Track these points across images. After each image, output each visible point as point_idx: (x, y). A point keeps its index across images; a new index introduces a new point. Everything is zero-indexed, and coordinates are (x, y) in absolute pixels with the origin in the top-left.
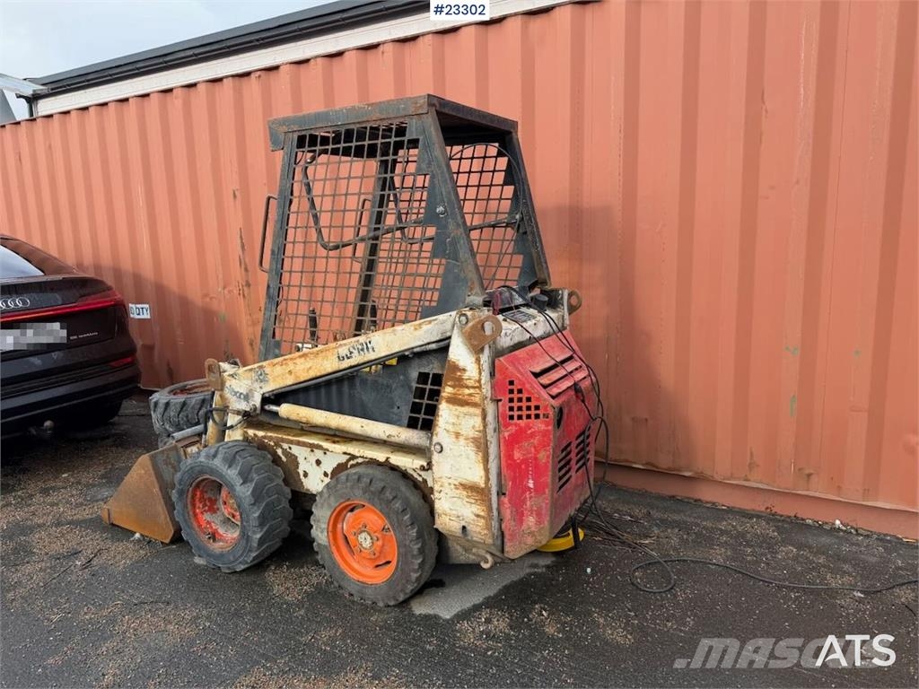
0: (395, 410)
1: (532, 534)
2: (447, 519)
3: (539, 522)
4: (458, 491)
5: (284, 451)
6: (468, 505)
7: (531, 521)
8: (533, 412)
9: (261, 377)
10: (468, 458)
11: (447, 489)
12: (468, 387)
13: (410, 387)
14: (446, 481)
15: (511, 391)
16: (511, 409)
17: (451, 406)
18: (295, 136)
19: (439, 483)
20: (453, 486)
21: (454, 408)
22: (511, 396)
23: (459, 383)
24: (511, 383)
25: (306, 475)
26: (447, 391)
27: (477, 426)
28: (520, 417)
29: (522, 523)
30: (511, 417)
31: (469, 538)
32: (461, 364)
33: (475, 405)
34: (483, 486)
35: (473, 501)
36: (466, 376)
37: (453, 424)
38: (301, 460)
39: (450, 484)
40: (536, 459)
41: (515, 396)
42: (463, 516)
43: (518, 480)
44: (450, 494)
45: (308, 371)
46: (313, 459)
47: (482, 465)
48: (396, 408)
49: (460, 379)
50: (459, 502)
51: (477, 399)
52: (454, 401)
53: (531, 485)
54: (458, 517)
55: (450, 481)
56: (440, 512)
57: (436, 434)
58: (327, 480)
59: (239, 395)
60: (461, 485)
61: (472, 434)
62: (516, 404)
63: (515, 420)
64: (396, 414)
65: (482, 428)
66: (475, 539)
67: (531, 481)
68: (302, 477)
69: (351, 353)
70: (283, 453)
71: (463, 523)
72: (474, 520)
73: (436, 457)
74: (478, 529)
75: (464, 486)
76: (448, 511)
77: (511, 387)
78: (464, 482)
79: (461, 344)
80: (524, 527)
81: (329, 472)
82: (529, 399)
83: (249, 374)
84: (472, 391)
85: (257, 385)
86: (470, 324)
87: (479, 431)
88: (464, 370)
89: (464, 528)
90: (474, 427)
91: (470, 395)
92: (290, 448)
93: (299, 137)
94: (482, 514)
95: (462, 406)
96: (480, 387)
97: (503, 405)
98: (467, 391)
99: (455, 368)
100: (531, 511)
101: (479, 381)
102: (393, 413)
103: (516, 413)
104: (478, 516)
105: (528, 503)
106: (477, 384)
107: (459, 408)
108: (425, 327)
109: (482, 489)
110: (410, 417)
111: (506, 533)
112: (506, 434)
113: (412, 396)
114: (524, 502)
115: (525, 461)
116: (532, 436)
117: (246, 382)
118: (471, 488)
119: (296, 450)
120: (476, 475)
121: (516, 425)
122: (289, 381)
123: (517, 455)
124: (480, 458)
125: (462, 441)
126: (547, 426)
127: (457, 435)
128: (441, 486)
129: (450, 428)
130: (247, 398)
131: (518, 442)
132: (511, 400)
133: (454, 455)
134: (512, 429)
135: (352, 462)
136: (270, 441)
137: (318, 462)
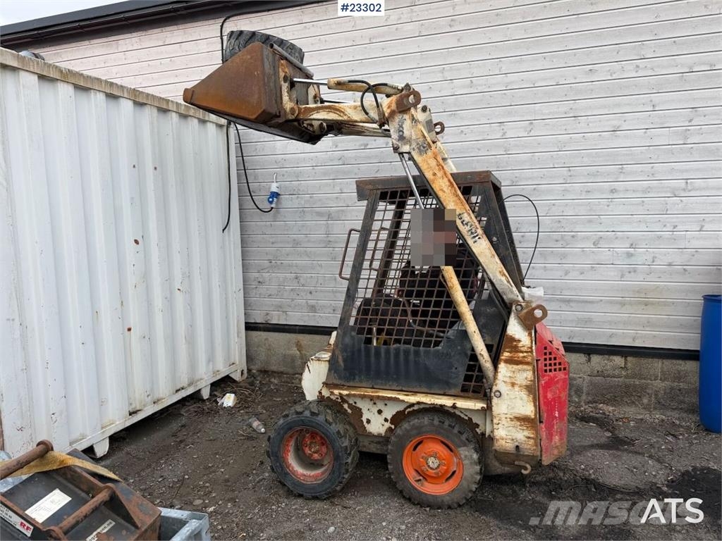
0: (454, 370)
1: (557, 447)
2: (503, 442)
3: (561, 439)
4: (513, 422)
5: (350, 406)
6: (521, 431)
7: (557, 438)
8: (558, 367)
10: (521, 399)
11: (504, 421)
12: (522, 352)
13: (466, 354)
14: (503, 417)
15: (545, 354)
16: (546, 365)
17: (508, 365)
18: (379, 192)
19: (498, 419)
20: (509, 420)
21: (510, 366)
22: (545, 357)
23: (515, 349)
24: (545, 348)
25: (368, 421)
26: (506, 355)
27: (529, 377)
28: (550, 370)
29: (551, 442)
30: (546, 371)
31: (522, 453)
32: (517, 337)
33: (527, 363)
34: (533, 417)
35: (525, 428)
36: (520, 345)
37: (510, 377)
38: (364, 411)
39: (506, 418)
40: (559, 397)
41: (548, 357)
42: (516, 439)
43: (551, 412)
44: (506, 425)
46: (375, 410)
47: (532, 404)
48: (454, 368)
49: (516, 347)
50: (514, 430)
51: (529, 359)
52: (510, 361)
53: (557, 415)
54: (513, 440)
55: (506, 416)
56: (497, 437)
57: (496, 385)
58: (388, 425)
60: (515, 417)
61: (524, 383)
62: (548, 362)
63: (548, 373)
64: (454, 373)
65: (532, 379)
66: (526, 453)
67: (557, 412)
68: (365, 423)
70: (349, 407)
71: (517, 444)
72: (525, 441)
73: (495, 401)
74: (529, 447)
75: (518, 419)
76: (505, 436)
77: (545, 351)
78: (518, 416)
79: (517, 324)
80: (553, 443)
81: (389, 418)
82: (555, 359)
84: (525, 354)
86: (525, 311)
87: (531, 381)
88: (519, 341)
89: (517, 447)
90: (526, 379)
91: (524, 357)
92: (355, 403)
93: (382, 193)
94: (532, 436)
95: (517, 364)
96: (531, 352)
97: (541, 363)
98: (521, 355)
99: (512, 339)
100: (557, 432)
101: (531, 348)
102: (452, 372)
103: (548, 368)
104: (529, 438)
105: (555, 427)
106: (530, 350)
107: (515, 367)
109: (532, 419)
110: (466, 375)
111: (544, 448)
112: (543, 382)
113: (467, 360)
114: (553, 426)
115: (554, 399)
116: (557, 382)
118: (523, 420)
119: (360, 404)
120: (528, 409)
121: (548, 376)
123: (550, 396)
124: (531, 399)
125: (517, 388)
126: (565, 375)
127: (513, 384)
128: (499, 420)
129: (508, 380)
131: (549, 387)
132: (545, 360)
133: (510, 399)
134: (546, 378)
135: (409, 410)
136: (337, 398)
137: (380, 412)
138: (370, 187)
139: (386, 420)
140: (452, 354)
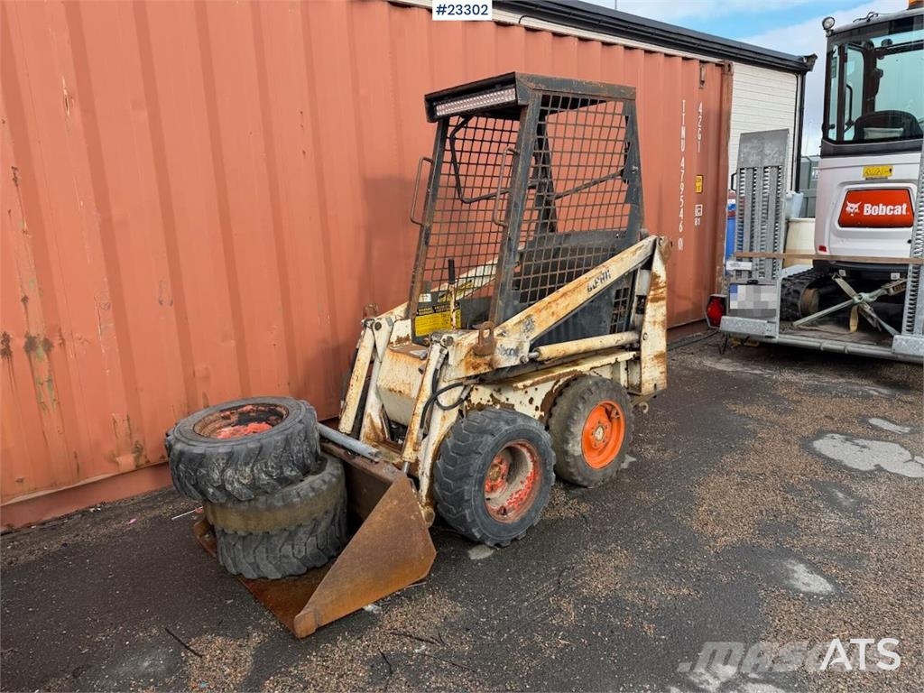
2: (647, 385)
4: (653, 362)
6: (658, 368)
9: (529, 327)
10: (659, 336)
11: (648, 363)
12: (661, 288)
13: (611, 304)
14: (648, 359)
17: (652, 306)
18: (541, 94)
19: (645, 363)
20: (651, 360)
21: (654, 304)
23: (657, 286)
26: (651, 294)
27: (664, 312)
31: (657, 390)
32: (658, 273)
33: (663, 299)
34: (665, 351)
35: (660, 364)
36: (660, 280)
37: (653, 316)
42: (655, 377)
44: (649, 366)
45: (566, 307)
47: (665, 339)
49: (658, 283)
50: (654, 369)
51: (664, 294)
52: (653, 300)
54: (653, 380)
55: (650, 357)
56: (644, 382)
57: (644, 328)
58: (539, 413)
59: (509, 352)
60: (655, 356)
61: (661, 319)
64: (603, 328)
66: (660, 389)
69: (596, 283)
71: (655, 382)
72: (660, 377)
73: (643, 344)
74: (662, 382)
76: (648, 378)
78: (656, 353)
79: (658, 260)
81: (539, 405)
83: (517, 328)
84: (662, 290)
85: (524, 336)
86: (664, 245)
88: (659, 277)
89: (655, 385)
90: (662, 314)
91: (661, 293)
93: (543, 96)
94: (664, 370)
95: (657, 301)
96: (666, 286)
98: (660, 291)
99: (656, 276)
101: (666, 281)
102: (600, 327)
104: (661, 373)
106: (665, 284)
107: (657, 304)
108: (638, 252)
109: (664, 354)
110: (612, 326)
113: (613, 310)
117: (514, 337)
118: (659, 357)
120: (663, 345)
122: (552, 321)
125: (657, 326)
127: (654, 323)
129: (651, 320)
130: (516, 351)
133: (652, 338)
135: (556, 387)
136: (489, 401)
137: (531, 401)
138: (532, 85)
139: (537, 408)
140: (602, 306)
